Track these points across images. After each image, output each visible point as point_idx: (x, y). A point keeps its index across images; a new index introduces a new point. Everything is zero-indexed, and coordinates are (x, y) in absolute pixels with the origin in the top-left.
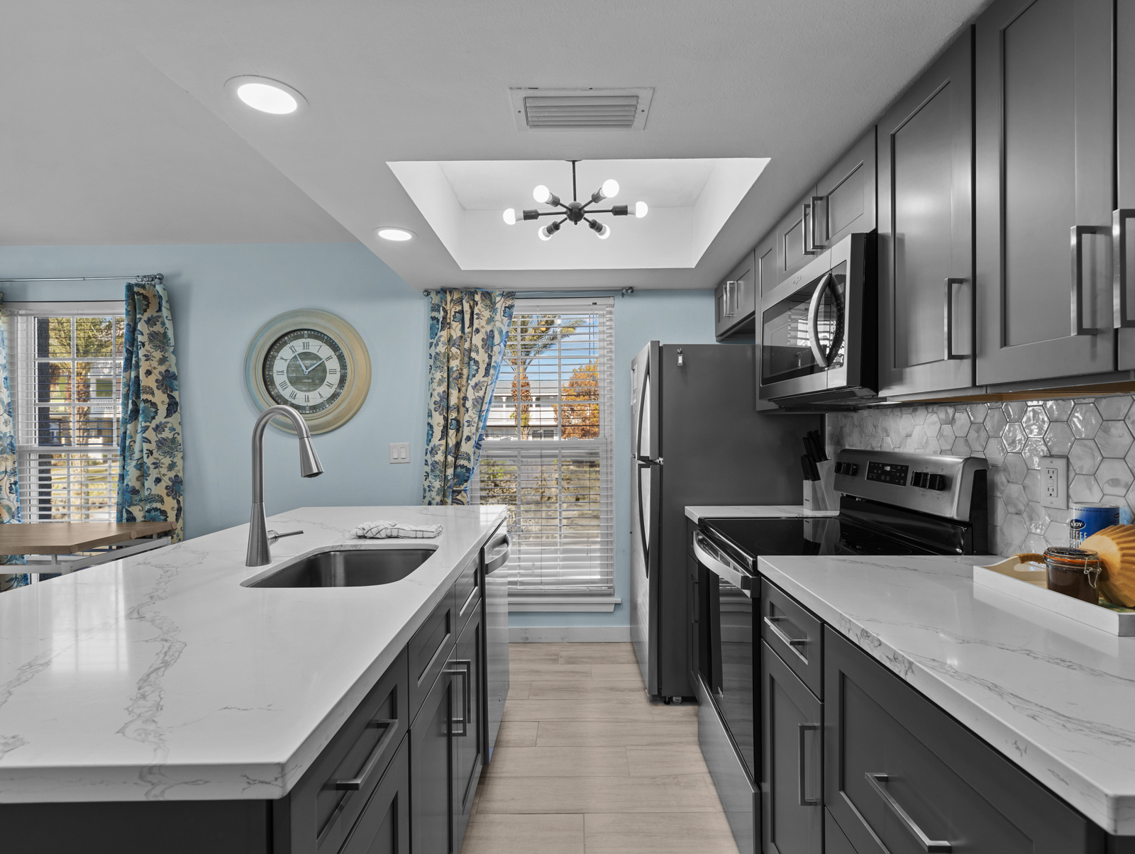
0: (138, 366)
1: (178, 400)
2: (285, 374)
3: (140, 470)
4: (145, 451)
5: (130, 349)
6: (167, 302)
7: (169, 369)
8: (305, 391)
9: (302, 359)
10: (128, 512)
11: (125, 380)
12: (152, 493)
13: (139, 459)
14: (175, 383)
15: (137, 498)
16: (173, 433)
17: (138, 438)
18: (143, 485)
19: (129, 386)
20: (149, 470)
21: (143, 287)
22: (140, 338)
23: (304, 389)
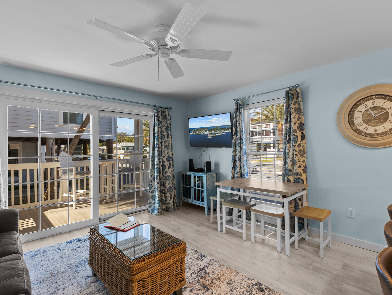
0: (290, 122)
1: (305, 134)
2: (361, 119)
3: (292, 162)
4: (294, 155)
5: (287, 115)
6: (301, 95)
7: (301, 122)
8: (374, 126)
9: (372, 110)
10: (288, 178)
11: (285, 127)
12: (298, 172)
13: (292, 158)
14: (304, 127)
15: (291, 173)
16: (303, 147)
17: (291, 149)
18: (294, 168)
19: (287, 130)
20: (296, 162)
21: (291, 90)
22: (291, 110)
23: (373, 125)
